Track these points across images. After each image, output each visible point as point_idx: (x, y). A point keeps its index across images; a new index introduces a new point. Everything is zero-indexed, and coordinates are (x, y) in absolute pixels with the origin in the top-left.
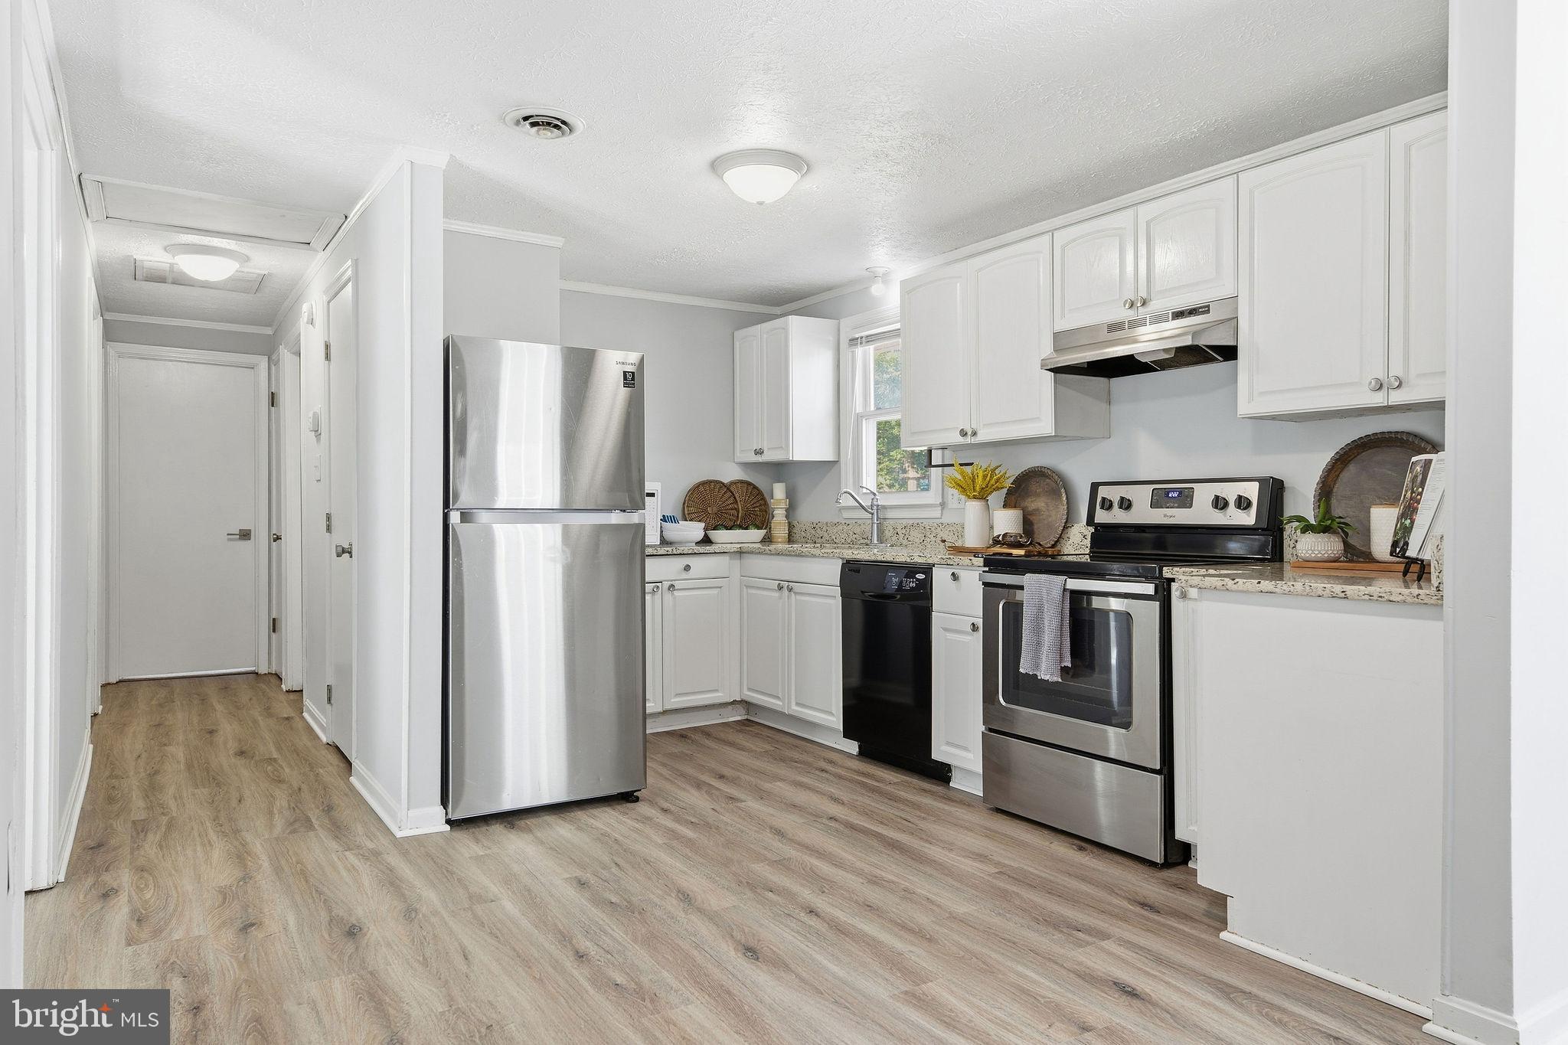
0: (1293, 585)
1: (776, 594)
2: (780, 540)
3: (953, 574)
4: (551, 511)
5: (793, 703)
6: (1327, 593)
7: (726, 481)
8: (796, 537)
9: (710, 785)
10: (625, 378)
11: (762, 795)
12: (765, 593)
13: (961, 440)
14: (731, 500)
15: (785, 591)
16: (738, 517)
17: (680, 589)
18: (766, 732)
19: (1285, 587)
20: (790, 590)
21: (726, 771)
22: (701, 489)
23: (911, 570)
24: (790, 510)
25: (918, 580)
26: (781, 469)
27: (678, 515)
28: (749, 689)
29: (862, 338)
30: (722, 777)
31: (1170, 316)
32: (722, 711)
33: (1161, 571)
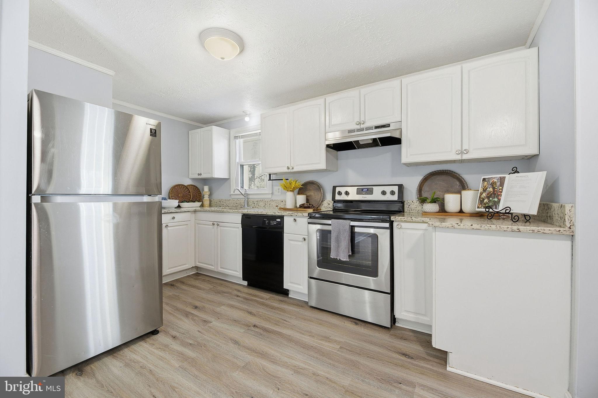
0: (490, 226)
1: (211, 227)
2: (207, 206)
3: (295, 219)
4: (108, 195)
5: (219, 267)
6: (509, 229)
7: (186, 185)
8: (212, 204)
9: (192, 313)
10: (151, 132)
11: (218, 316)
12: (206, 226)
13: (287, 171)
14: (188, 192)
15: (216, 226)
16: (190, 198)
17: (170, 227)
18: (207, 278)
19: (486, 227)
20: (218, 225)
21: (197, 304)
22: (176, 187)
23: (274, 218)
24: (210, 195)
25: (277, 221)
26: (206, 181)
27: (167, 197)
28: (199, 262)
29: (239, 136)
30: (196, 307)
31: (374, 127)
32: (187, 271)
33: (390, 218)
